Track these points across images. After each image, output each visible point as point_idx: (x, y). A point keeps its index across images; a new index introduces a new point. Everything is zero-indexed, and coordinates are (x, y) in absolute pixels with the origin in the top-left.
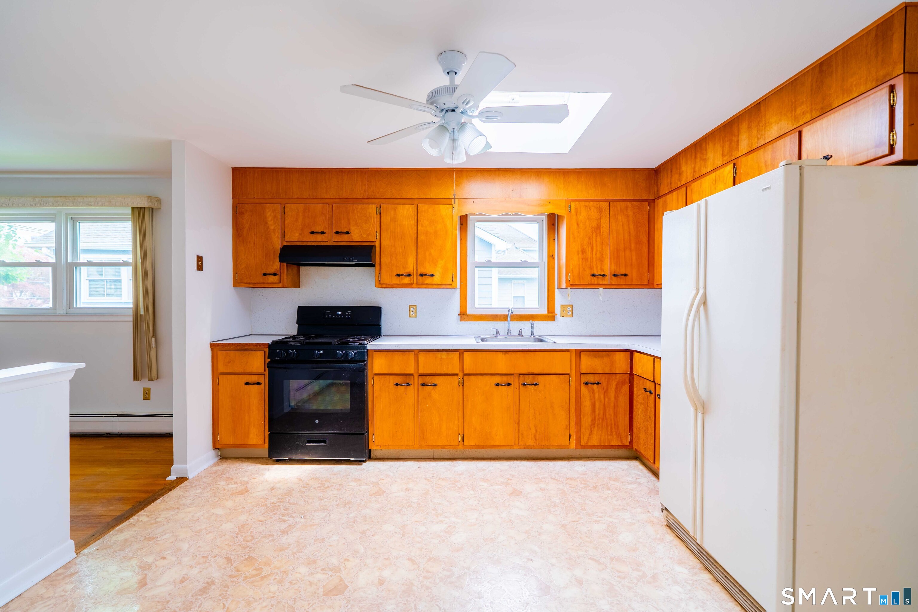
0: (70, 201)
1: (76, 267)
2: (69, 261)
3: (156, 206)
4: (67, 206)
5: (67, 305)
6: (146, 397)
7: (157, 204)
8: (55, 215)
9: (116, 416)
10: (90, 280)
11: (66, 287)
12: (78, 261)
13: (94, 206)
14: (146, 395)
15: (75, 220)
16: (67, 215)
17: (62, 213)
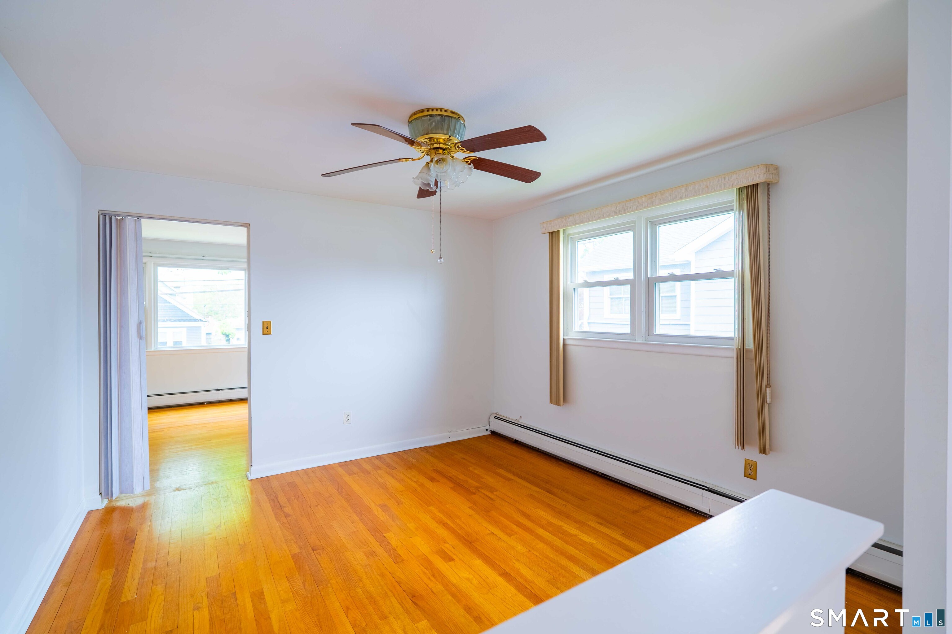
0: (656, 198)
1: (655, 283)
2: (648, 276)
3: (773, 179)
4: (653, 206)
5: (646, 330)
6: (750, 474)
7: (776, 174)
8: (635, 222)
9: (707, 489)
10: (611, 298)
11: (645, 308)
12: (658, 276)
13: (685, 198)
14: (750, 471)
15: (654, 224)
16: (647, 219)
17: (642, 217)
